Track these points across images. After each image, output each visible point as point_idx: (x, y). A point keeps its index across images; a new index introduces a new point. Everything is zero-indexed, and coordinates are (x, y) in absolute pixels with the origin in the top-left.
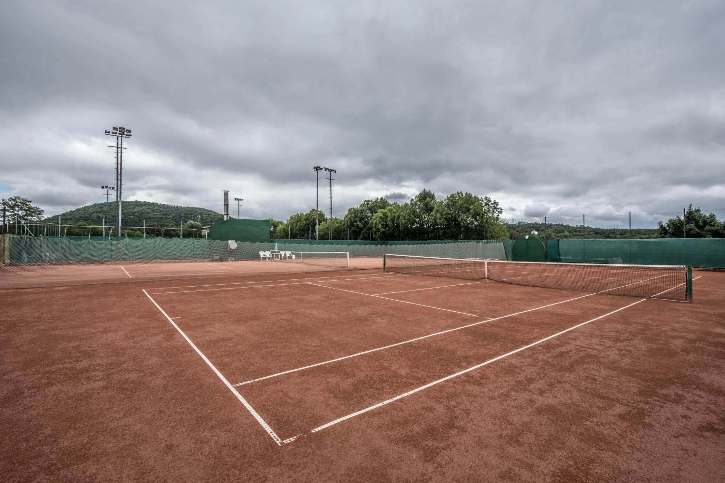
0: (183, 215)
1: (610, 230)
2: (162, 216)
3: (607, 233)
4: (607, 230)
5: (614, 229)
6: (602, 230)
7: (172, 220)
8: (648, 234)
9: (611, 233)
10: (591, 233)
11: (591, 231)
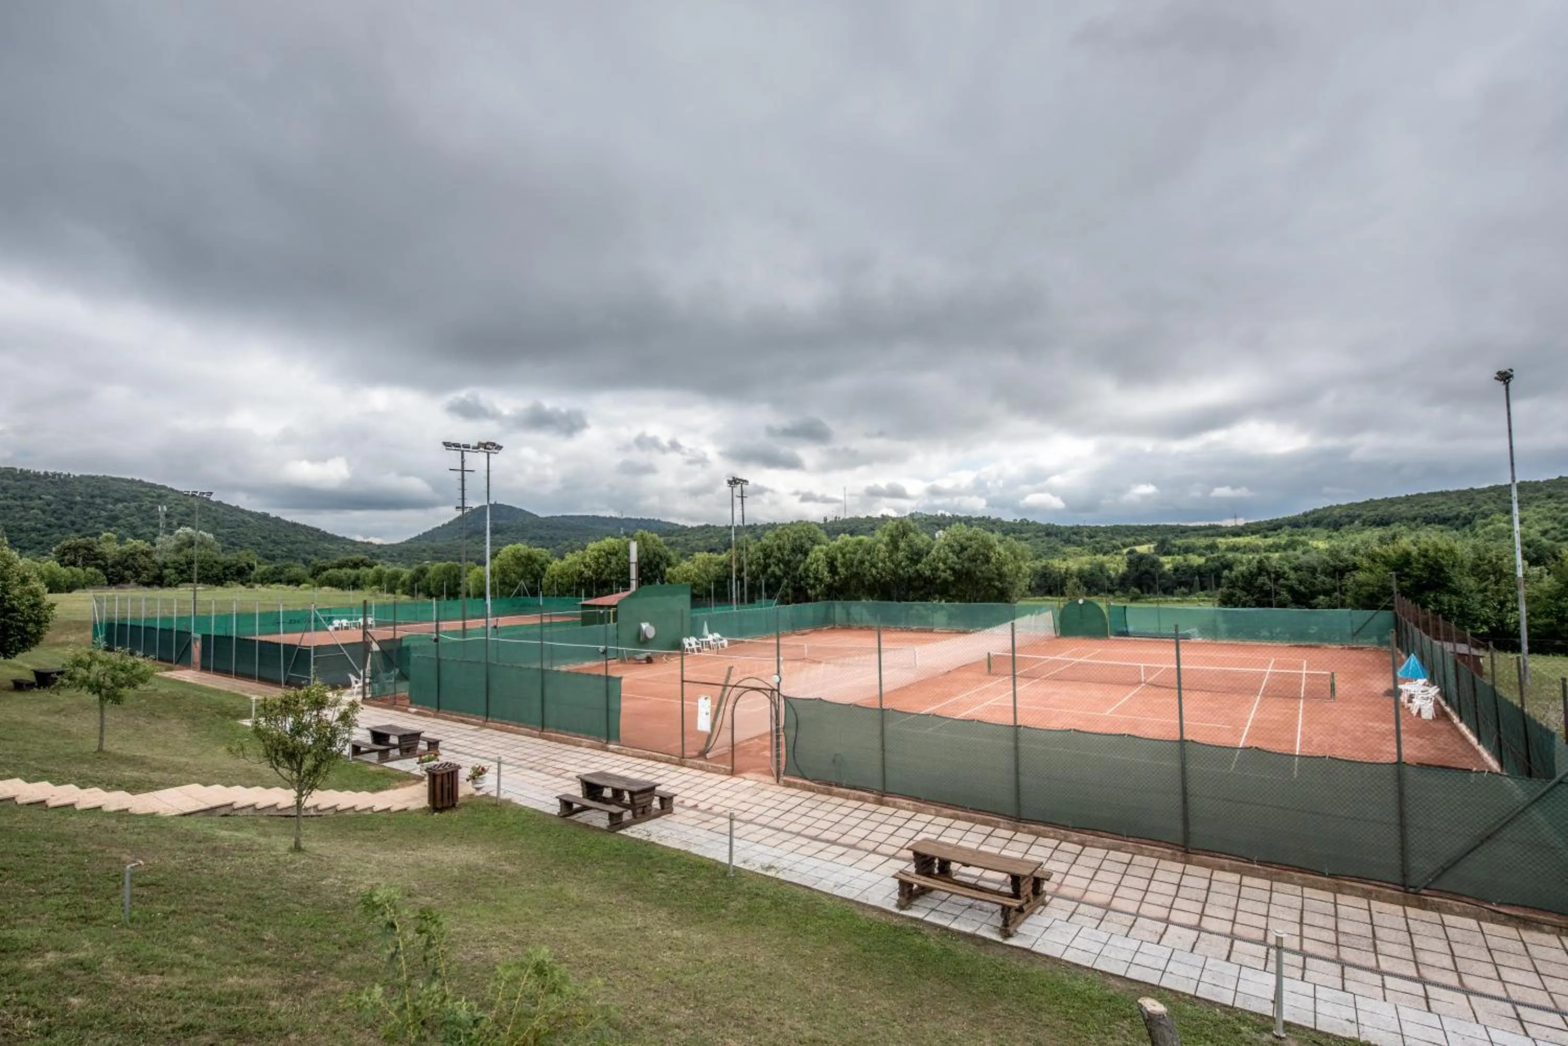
0: (79, 498)
1: (1072, 528)
2: (11, 502)
3: (1066, 534)
4: (1066, 527)
5: (1078, 527)
6: (1059, 527)
7: (44, 512)
8: (1132, 534)
9: (1075, 534)
10: (1040, 534)
11: (1040, 531)
